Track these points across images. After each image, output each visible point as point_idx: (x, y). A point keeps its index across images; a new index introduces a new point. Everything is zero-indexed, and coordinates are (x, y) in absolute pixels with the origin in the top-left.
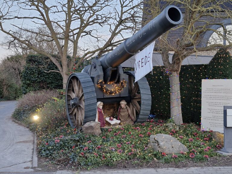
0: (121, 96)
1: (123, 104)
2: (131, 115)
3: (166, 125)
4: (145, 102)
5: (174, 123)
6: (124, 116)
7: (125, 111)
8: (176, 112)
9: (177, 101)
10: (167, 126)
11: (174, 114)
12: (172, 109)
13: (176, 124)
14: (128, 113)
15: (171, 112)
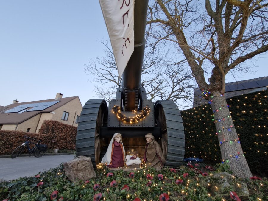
0: (144, 127)
1: (148, 138)
2: (159, 154)
3: (214, 177)
4: (173, 133)
5: (231, 173)
6: (151, 154)
7: (153, 148)
8: (231, 151)
9: (230, 133)
10: (216, 180)
11: (229, 155)
12: (223, 145)
13: (237, 175)
14: (155, 151)
15: (222, 152)
